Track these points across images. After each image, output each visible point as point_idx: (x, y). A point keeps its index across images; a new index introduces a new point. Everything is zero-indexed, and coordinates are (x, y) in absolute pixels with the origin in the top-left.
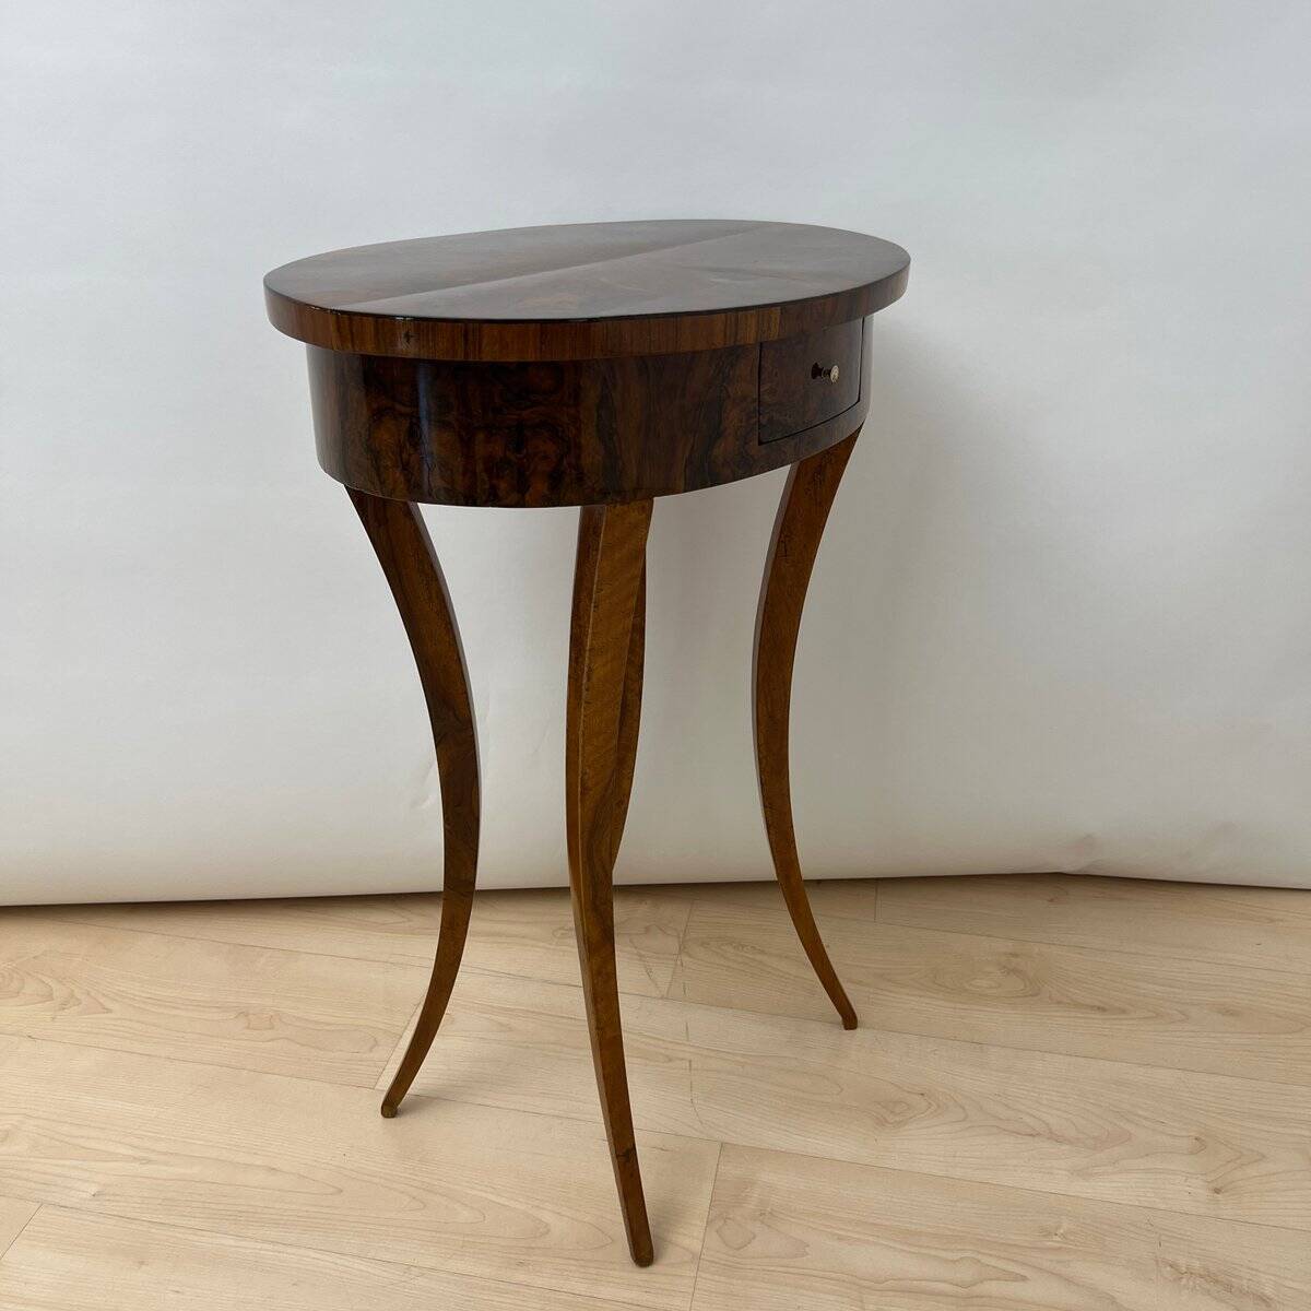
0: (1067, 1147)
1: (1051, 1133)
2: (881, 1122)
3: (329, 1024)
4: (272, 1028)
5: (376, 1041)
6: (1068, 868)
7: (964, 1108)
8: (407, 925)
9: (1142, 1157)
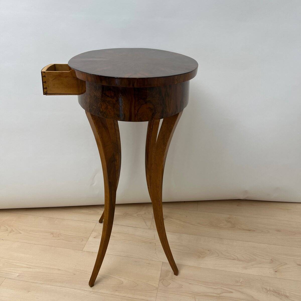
0: (242, 262)
1: (238, 259)
2: (199, 257)
3: (72, 236)
4: (59, 237)
5: (83, 239)
6: (242, 198)
7: (218, 254)
8: (90, 213)
9: (258, 264)
